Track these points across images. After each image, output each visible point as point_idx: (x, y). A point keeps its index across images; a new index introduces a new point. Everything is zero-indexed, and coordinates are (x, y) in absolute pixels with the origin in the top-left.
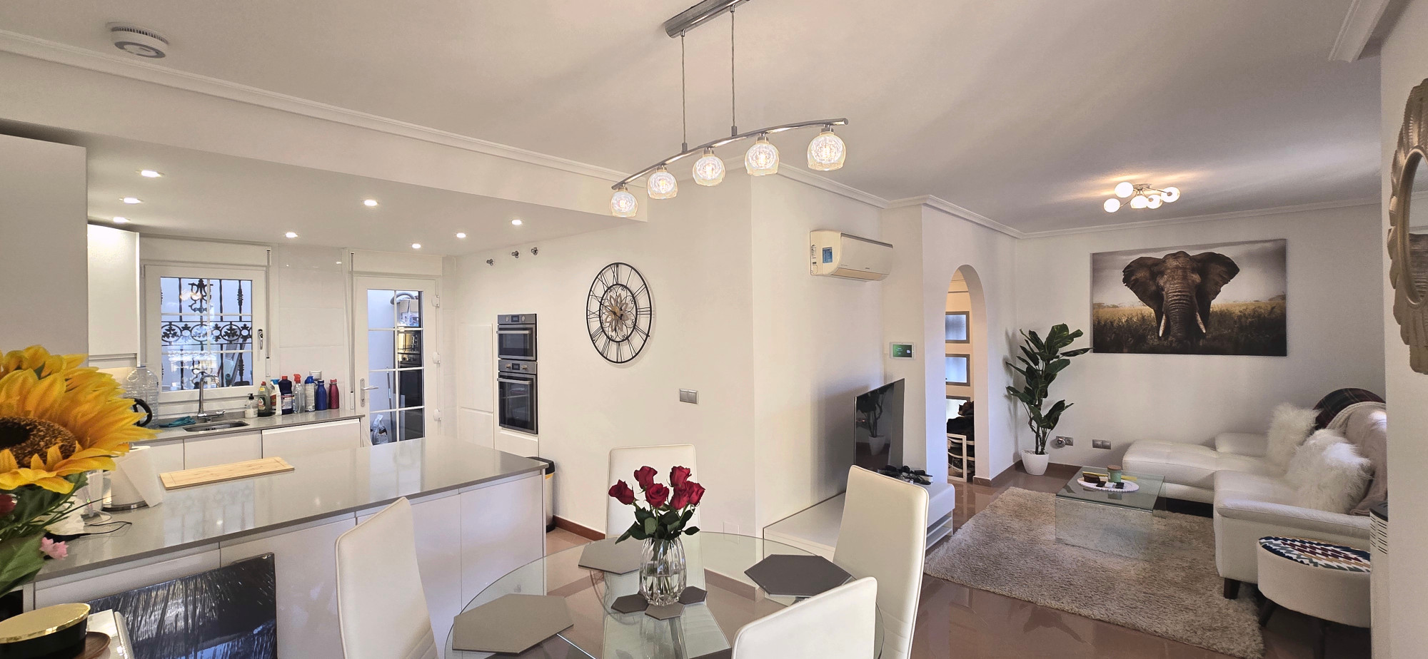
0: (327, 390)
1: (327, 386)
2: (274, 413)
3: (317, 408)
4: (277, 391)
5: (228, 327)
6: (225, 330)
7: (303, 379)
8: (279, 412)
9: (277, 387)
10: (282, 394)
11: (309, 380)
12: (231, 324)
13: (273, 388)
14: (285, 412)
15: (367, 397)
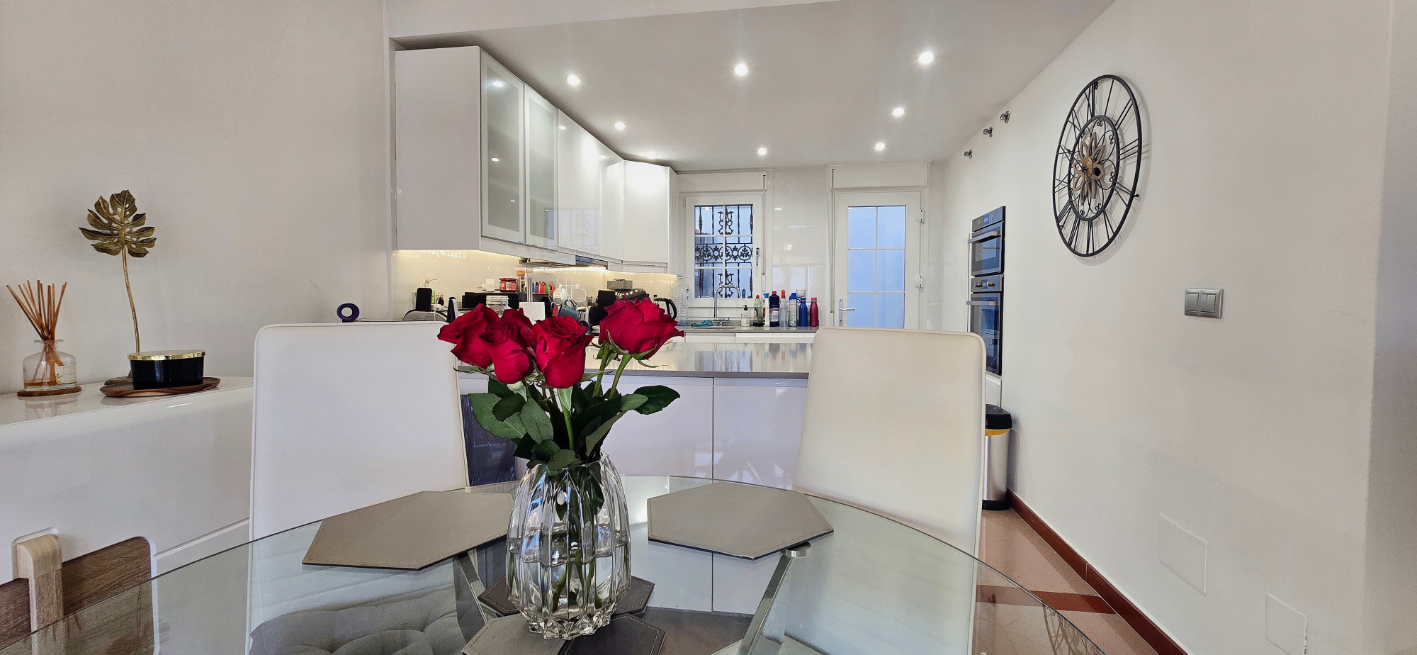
0: (809, 308)
1: (808, 304)
2: (764, 324)
3: (799, 324)
4: (767, 304)
5: (743, 248)
6: (741, 251)
7: (788, 295)
8: (767, 323)
9: (767, 300)
10: (771, 307)
11: (794, 296)
12: (745, 246)
13: (764, 301)
14: (772, 324)
15: (844, 319)
